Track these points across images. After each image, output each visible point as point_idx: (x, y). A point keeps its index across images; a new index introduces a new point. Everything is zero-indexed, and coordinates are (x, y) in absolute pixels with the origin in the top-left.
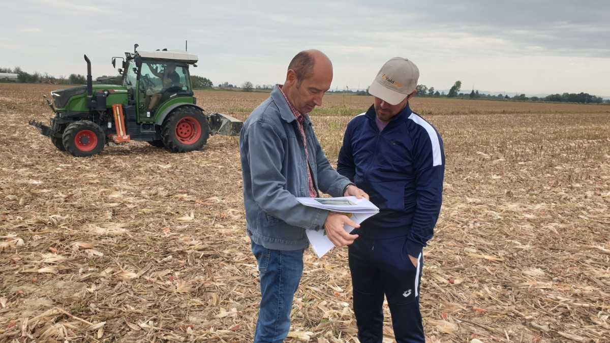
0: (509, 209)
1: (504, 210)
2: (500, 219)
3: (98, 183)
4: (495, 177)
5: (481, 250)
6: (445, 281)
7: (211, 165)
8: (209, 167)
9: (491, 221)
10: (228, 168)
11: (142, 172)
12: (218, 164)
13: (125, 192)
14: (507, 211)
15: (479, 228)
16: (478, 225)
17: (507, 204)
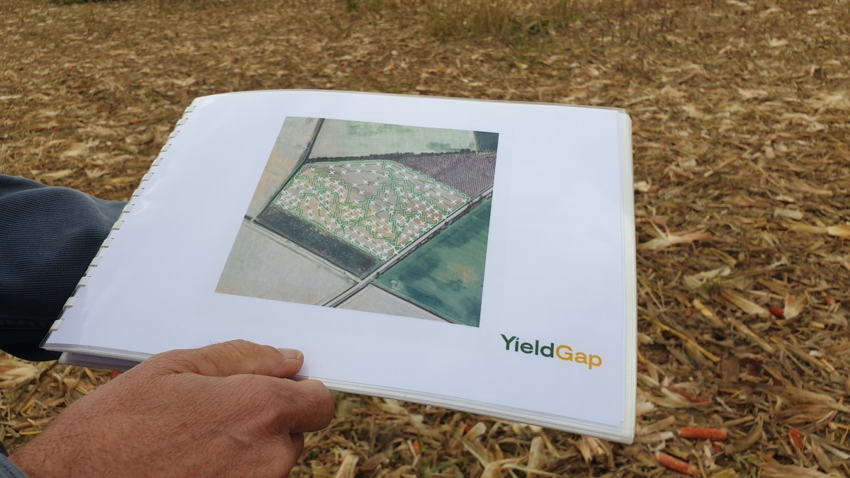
0: (831, 106)
1: (822, 110)
2: (821, 131)
3: (54, 127)
4: (774, 43)
5: (812, 212)
6: (762, 311)
7: (264, 70)
8: (260, 75)
9: (806, 138)
10: (294, 74)
11: (141, 97)
12: (278, 67)
13: (97, 143)
14: (828, 111)
15: (788, 155)
16: (783, 148)
17: (822, 95)
